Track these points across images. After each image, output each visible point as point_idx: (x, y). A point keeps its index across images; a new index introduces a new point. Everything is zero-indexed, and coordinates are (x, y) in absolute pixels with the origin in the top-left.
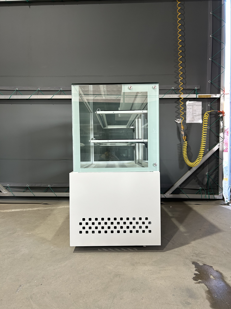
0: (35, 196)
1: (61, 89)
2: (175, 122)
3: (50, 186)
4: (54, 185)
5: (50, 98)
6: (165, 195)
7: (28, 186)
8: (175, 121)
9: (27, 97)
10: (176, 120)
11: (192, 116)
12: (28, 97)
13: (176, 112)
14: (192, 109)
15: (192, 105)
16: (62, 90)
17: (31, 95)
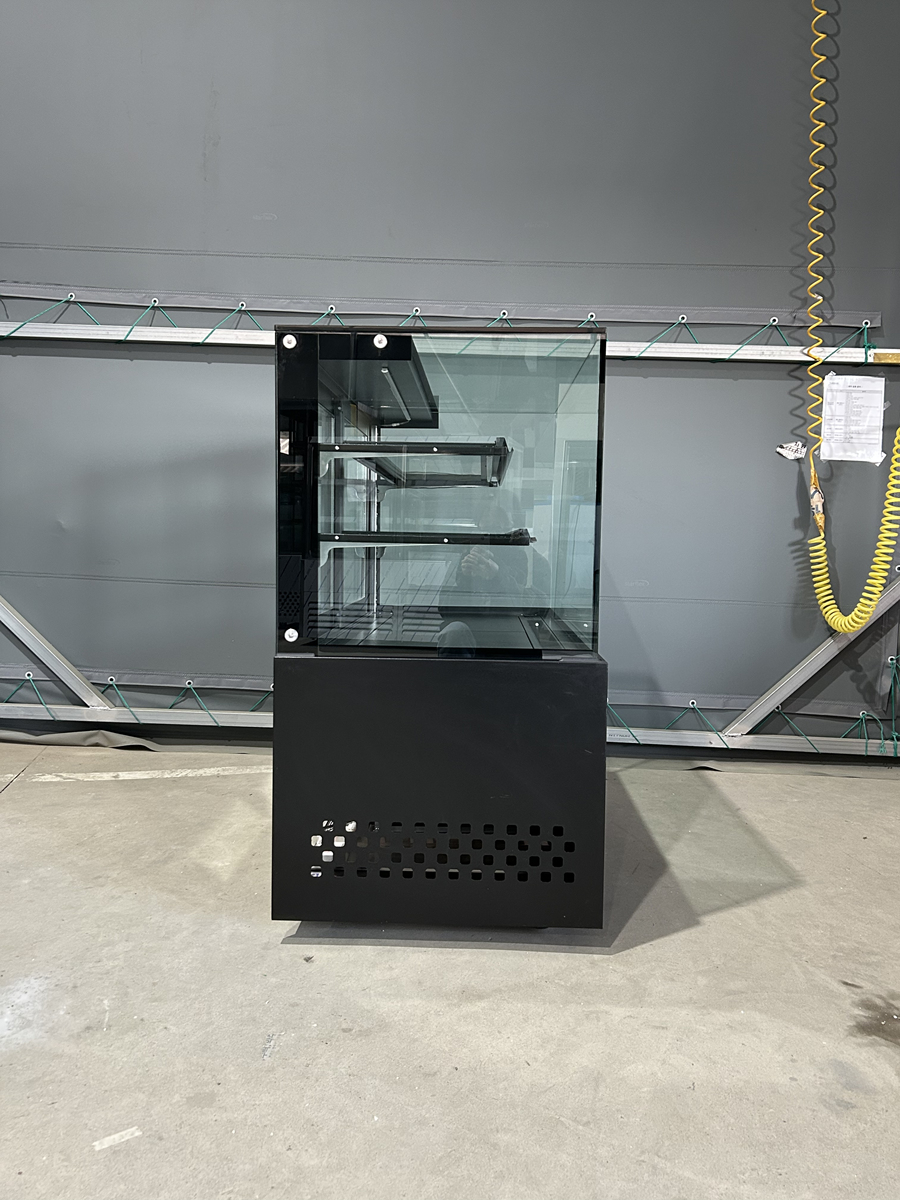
0: (220, 725)
1: (332, 308)
2: (779, 453)
6: (725, 739)
7: (189, 686)
8: (779, 449)
9: (194, 335)
10: (782, 447)
11: (846, 433)
12: (198, 335)
14: (847, 407)
15: (848, 392)
17: (214, 326)
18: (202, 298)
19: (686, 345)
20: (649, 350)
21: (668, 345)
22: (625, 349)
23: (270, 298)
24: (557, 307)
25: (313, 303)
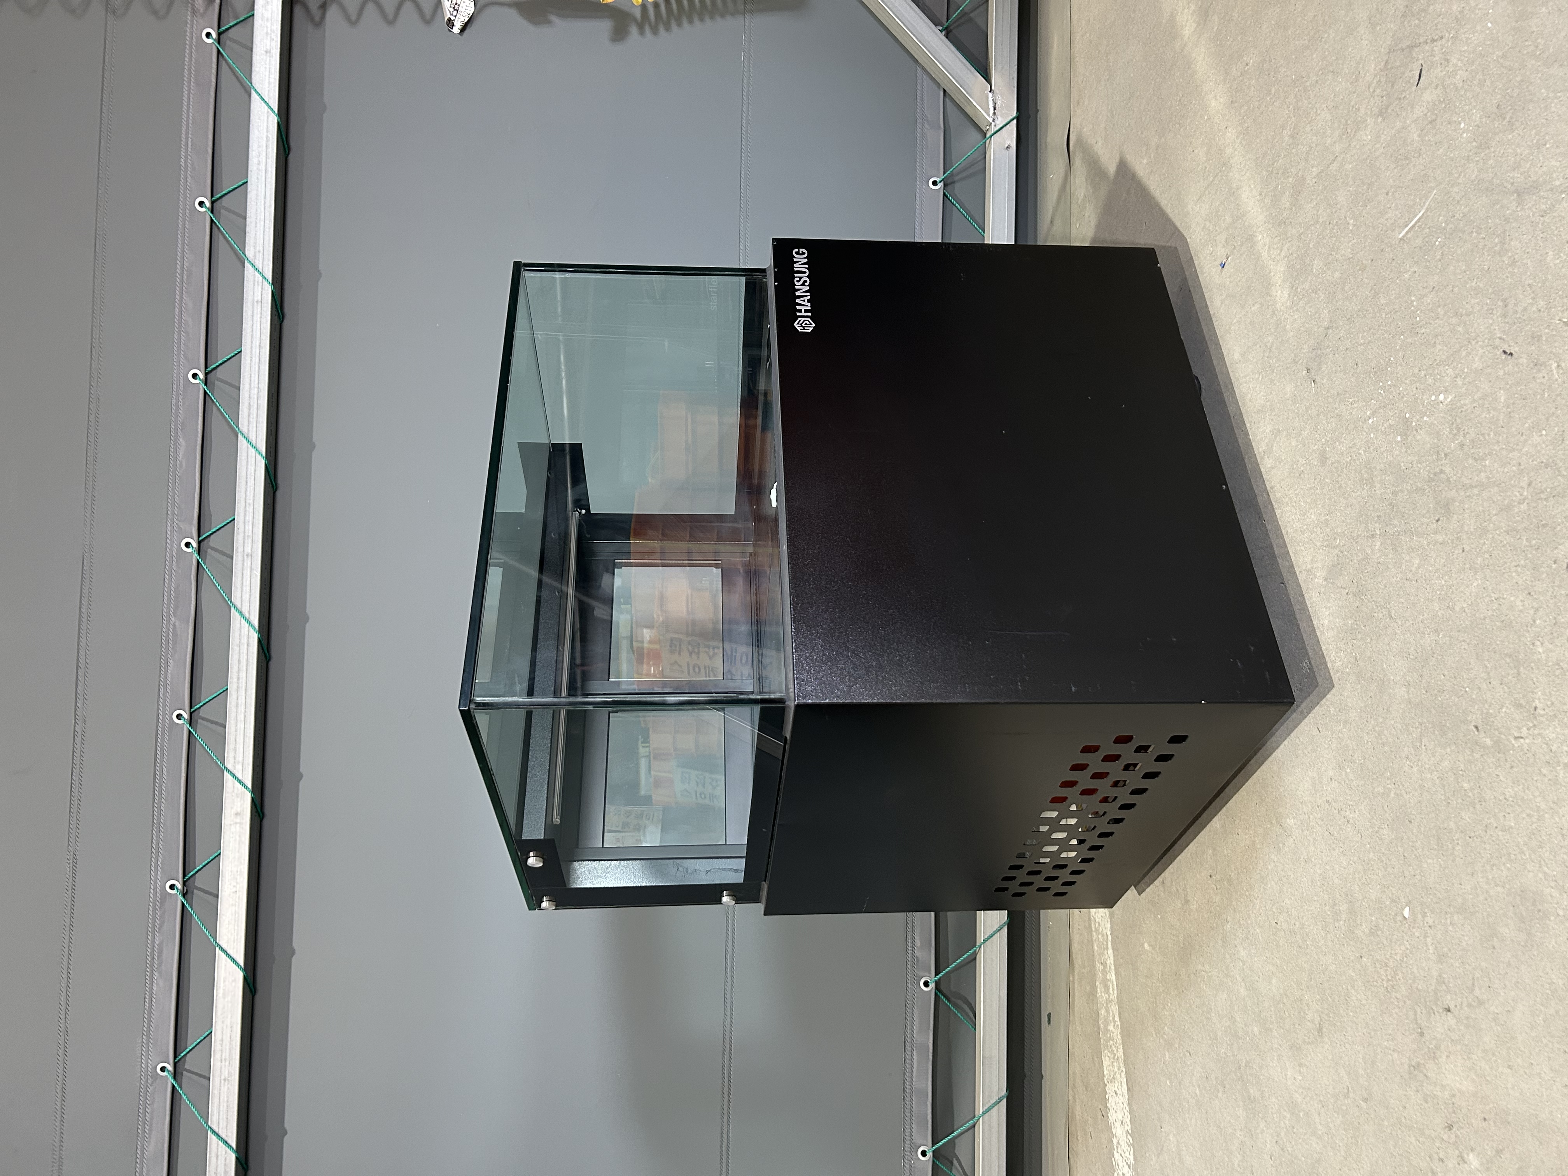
0: (1004, 1092)
1: (172, 887)
2: (463, 30)
3: (932, 979)
4: (918, 944)
5: (240, 975)
6: (1000, 122)
7: (929, 1154)
8: (456, 30)
10: (450, 23)
12: (221, 1161)
13: (391, 22)
16: (184, 883)
17: (204, 1131)
18: (148, 1151)
19: (251, 199)
20: (259, 266)
21: (250, 228)
22: (258, 310)
23: (150, 1012)
24: (176, 443)
25: (161, 926)
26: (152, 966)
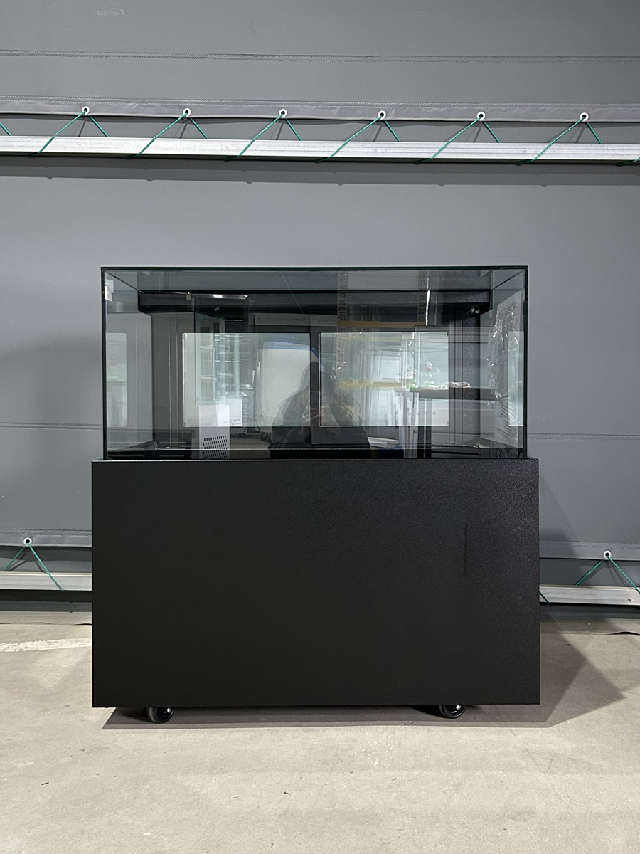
1: (187, 112)
5: (137, 151)
9: (30, 144)
12: (35, 144)
16: (189, 118)
17: (52, 134)
18: (40, 103)
19: (589, 146)
20: (547, 152)
21: (569, 146)
22: (520, 151)
23: (117, 102)
24: (442, 106)
25: (166, 106)
26: (143, 102)
